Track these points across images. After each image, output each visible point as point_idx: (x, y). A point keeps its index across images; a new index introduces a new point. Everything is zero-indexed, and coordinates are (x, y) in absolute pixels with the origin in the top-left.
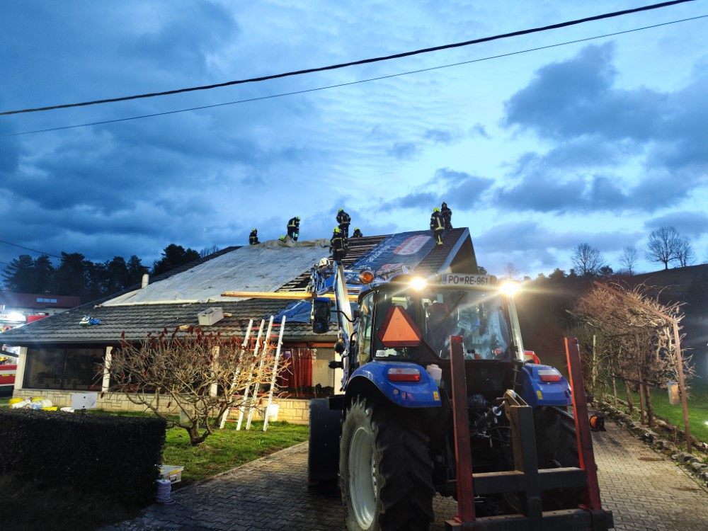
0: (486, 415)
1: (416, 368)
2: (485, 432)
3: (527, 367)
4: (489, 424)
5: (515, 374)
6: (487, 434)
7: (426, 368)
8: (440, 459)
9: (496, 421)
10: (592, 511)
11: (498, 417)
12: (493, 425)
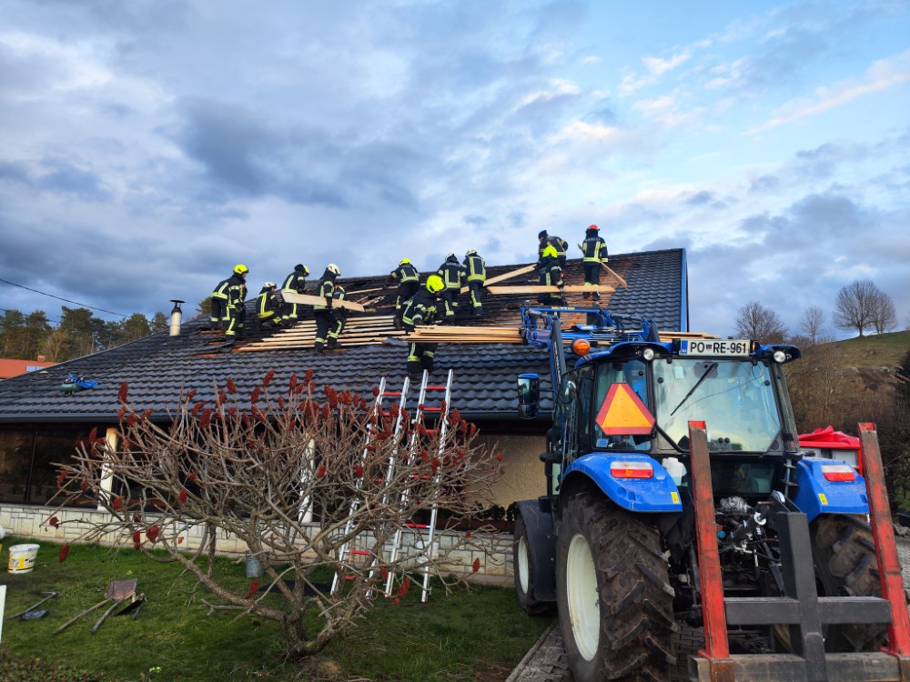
0: (745, 524)
1: (648, 461)
2: (745, 546)
3: (805, 462)
4: (750, 535)
5: (789, 471)
6: (747, 549)
7: (661, 462)
8: (684, 578)
9: (759, 531)
10: (900, 656)
11: (761, 527)
12: (755, 537)
